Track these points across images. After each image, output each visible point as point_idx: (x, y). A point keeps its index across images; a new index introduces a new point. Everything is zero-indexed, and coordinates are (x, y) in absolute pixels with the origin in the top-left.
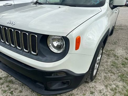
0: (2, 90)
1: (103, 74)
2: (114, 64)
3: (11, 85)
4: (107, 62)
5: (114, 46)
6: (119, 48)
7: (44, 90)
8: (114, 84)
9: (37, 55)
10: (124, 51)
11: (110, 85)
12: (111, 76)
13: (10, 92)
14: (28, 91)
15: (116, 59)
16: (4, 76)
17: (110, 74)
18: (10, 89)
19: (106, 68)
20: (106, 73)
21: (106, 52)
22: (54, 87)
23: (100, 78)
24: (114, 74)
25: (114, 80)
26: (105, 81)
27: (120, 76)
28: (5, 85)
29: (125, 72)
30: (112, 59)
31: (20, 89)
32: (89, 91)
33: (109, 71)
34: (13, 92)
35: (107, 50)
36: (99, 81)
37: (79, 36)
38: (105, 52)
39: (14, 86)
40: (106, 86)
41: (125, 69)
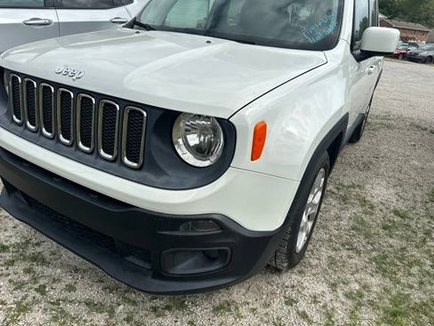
0: (10, 281)
1: (325, 252)
2: (359, 227)
3: (38, 269)
4: (338, 218)
5: (363, 175)
6: (378, 181)
8: (356, 281)
9: (140, 169)
10: (392, 190)
11: (344, 283)
12: (350, 257)
13: (36, 286)
15: (366, 213)
16: (13, 240)
17: (344, 253)
18: (35, 280)
19: (335, 236)
20: (334, 249)
21: (338, 189)
22: (182, 268)
23: (314, 262)
24: (358, 252)
25: (357, 271)
26: (330, 271)
27: (375, 259)
28: (20, 267)
29: (390, 249)
30: (356, 210)
31: (69, 280)
32: (282, 298)
33: (343, 245)
34: (45, 287)
35: (341, 184)
36: (314, 272)
37: (263, 122)
38: (335, 190)
39: (49, 271)
40: (333, 286)
41: (391, 241)
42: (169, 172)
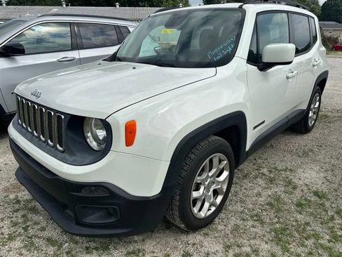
0: (11, 221)
1: (234, 221)
2: (275, 204)
3: (29, 216)
4: (259, 195)
5: (299, 161)
6: (312, 166)
7: (73, 225)
8: (250, 245)
10: (322, 175)
11: (238, 246)
12: (253, 226)
13: (24, 226)
14: (57, 231)
15: (285, 192)
17: (250, 223)
18: (25, 222)
19: (249, 210)
20: (244, 220)
21: (270, 172)
23: (220, 227)
24: (262, 223)
25: (255, 238)
26: (230, 236)
27: (275, 231)
29: (294, 223)
30: (279, 190)
31: (44, 224)
32: (182, 252)
33: (252, 217)
34: (28, 226)
35: (276, 169)
36: (217, 235)
37: (133, 121)
38: (267, 173)
39: (36, 218)
40: (227, 248)
41: (299, 217)
42: (77, 154)
